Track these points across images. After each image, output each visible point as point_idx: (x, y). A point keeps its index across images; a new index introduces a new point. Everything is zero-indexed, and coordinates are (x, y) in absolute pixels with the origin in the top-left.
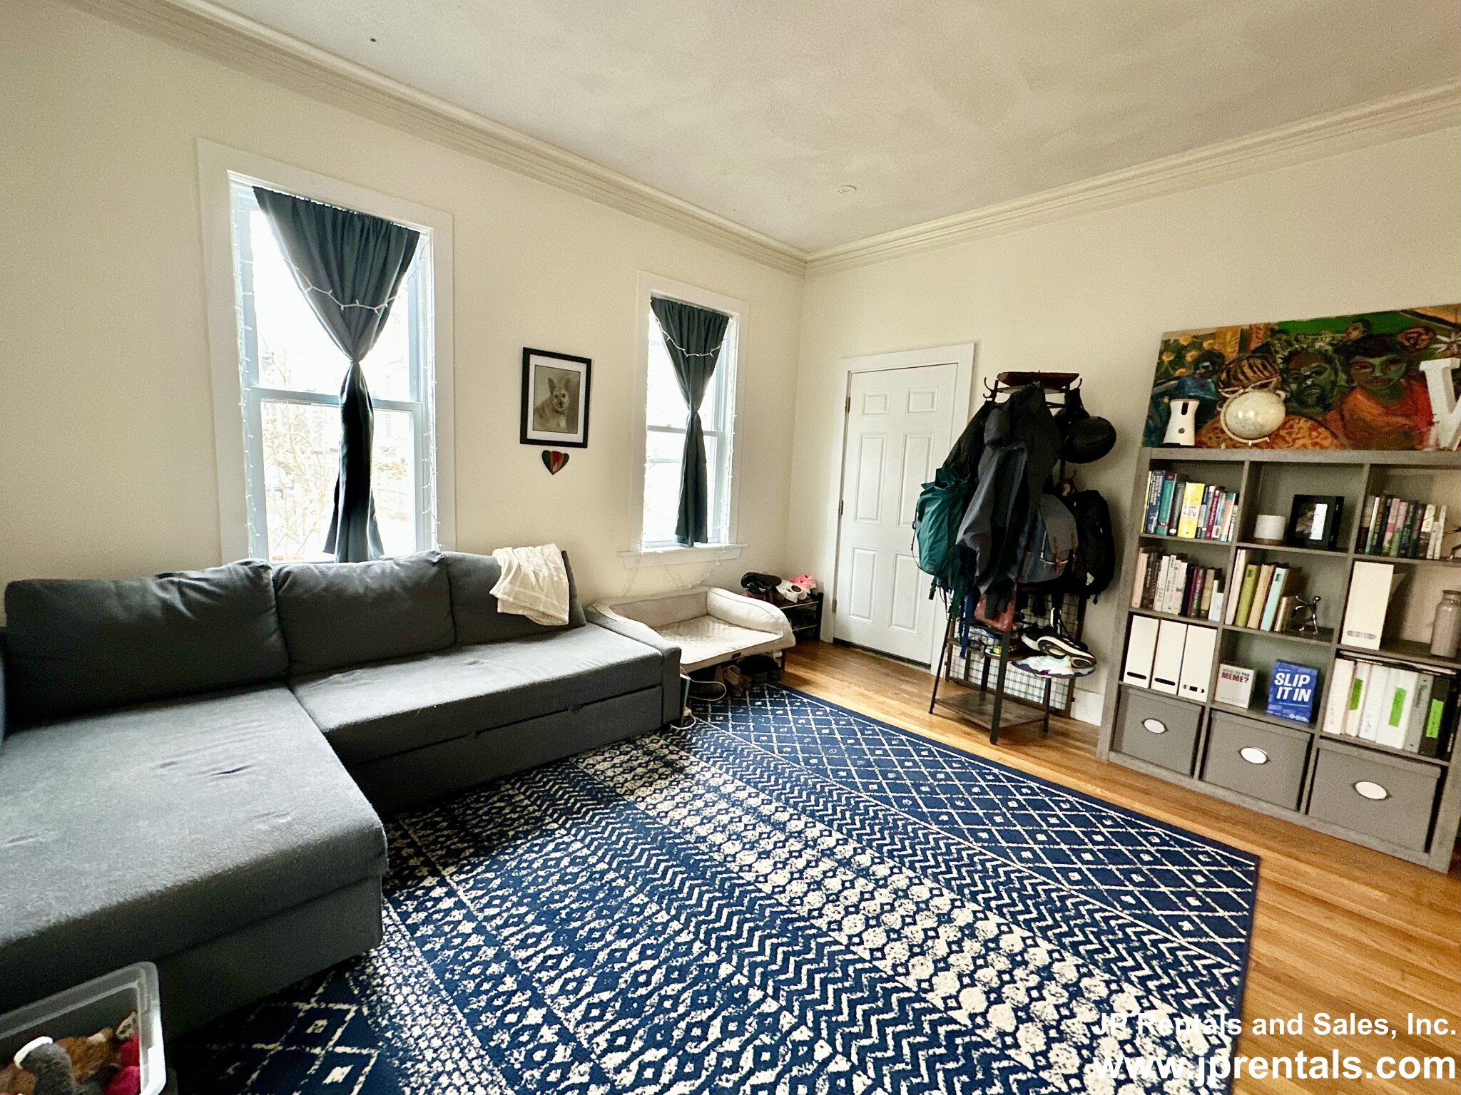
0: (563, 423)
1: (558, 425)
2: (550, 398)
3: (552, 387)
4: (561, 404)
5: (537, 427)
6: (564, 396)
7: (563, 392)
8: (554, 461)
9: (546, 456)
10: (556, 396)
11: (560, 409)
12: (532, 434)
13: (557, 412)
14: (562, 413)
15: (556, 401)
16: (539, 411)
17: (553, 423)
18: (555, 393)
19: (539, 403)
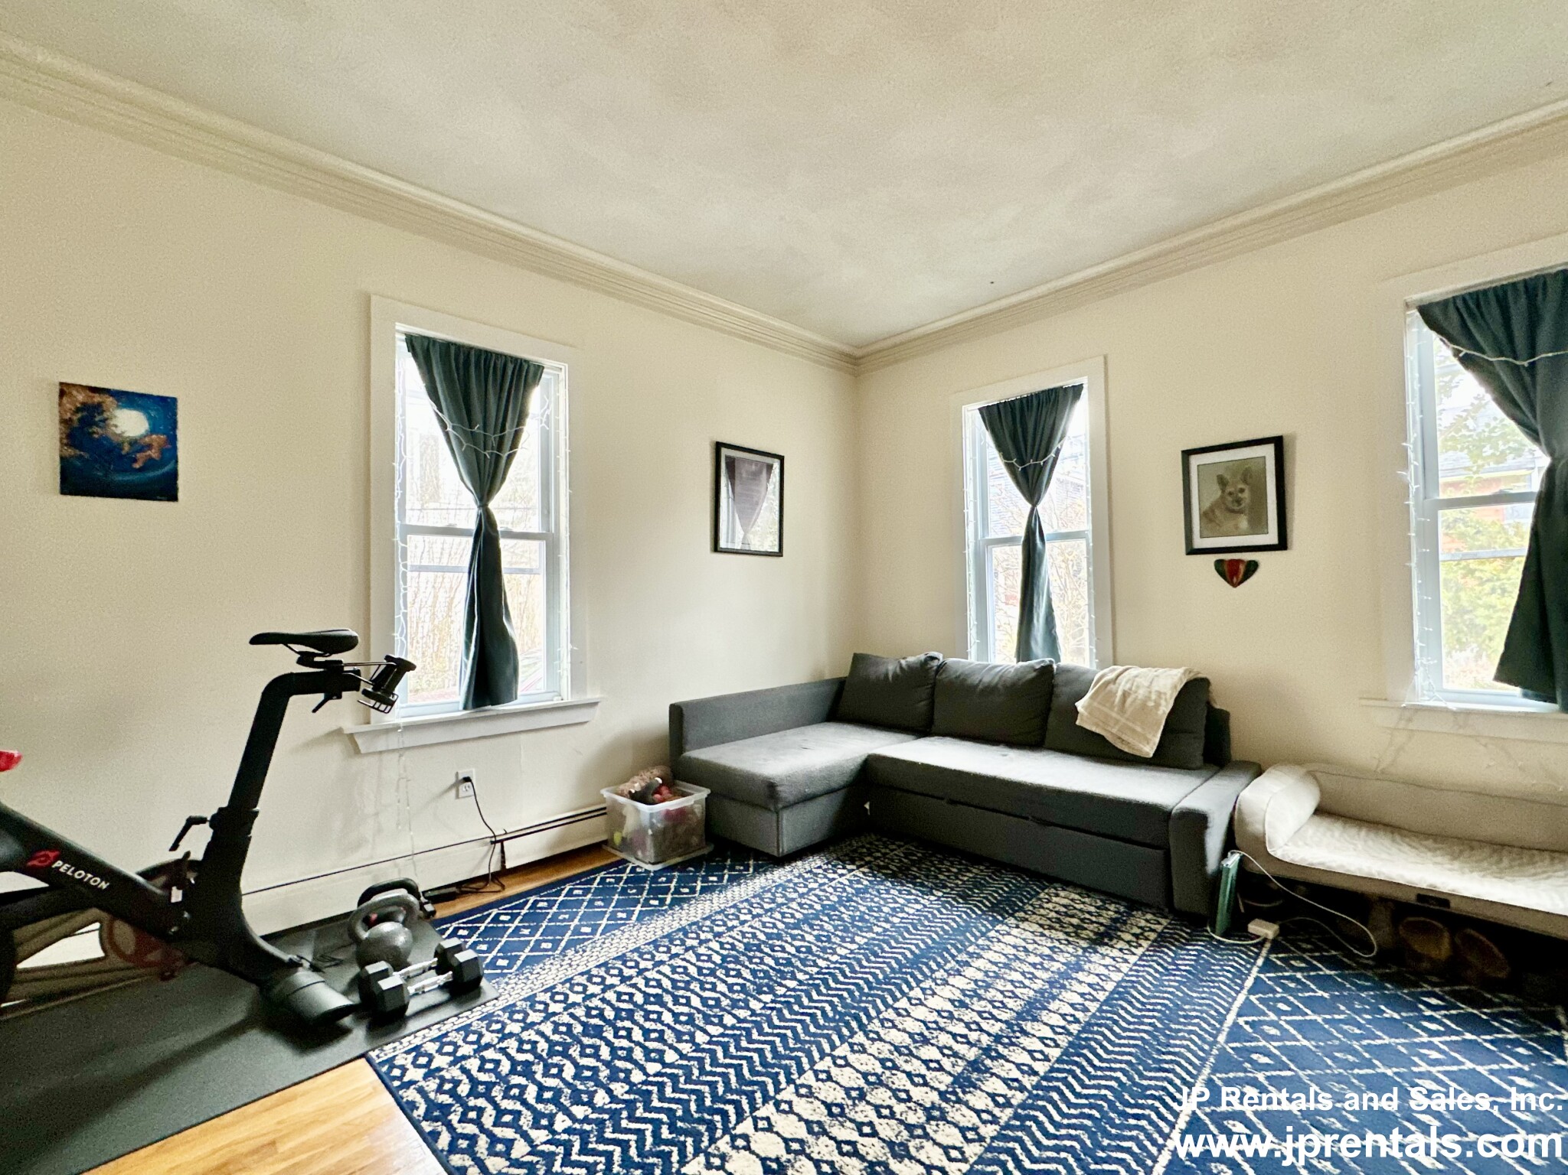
0: (1243, 523)
1: (1237, 527)
2: (1222, 497)
3: (1222, 482)
4: (1238, 501)
5: (1205, 533)
6: (1242, 491)
7: (1241, 486)
8: (1235, 572)
9: (1219, 566)
10: (1230, 494)
11: (1236, 508)
12: (1199, 543)
13: (1233, 511)
14: (1240, 512)
15: (1230, 499)
16: (1206, 516)
17: (1229, 525)
18: (1229, 489)
19: (1207, 505)
